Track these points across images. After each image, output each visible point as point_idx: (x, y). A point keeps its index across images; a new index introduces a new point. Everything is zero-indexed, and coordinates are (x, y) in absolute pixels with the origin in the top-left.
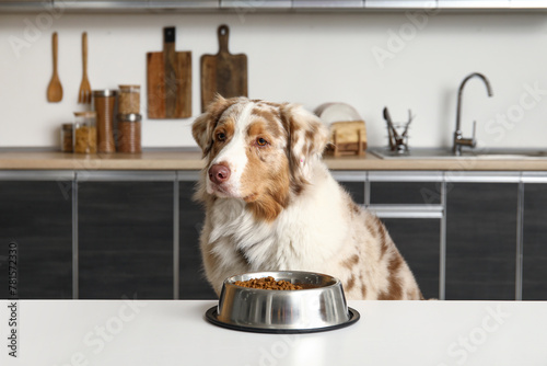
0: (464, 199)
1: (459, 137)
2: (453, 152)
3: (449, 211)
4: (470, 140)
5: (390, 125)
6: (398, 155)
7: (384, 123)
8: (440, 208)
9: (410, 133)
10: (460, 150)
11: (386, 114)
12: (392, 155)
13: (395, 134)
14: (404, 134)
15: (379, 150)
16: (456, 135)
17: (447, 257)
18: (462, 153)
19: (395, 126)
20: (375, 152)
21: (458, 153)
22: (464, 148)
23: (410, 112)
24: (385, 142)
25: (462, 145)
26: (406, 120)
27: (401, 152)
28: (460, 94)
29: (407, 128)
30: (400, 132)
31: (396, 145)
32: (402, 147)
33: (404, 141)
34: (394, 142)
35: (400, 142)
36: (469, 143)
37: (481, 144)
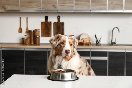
0: (113, 55)
1: (112, 42)
2: (111, 45)
3: (109, 58)
4: (115, 42)
5: (96, 38)
6: (98, 45)
7: (95, 38)
8: (107, 57)
9: (101, 40)
10: (112, 44)
11: (95, 36)
12: (97, 46)
13: (98, 41)
14: (99, 41)
15: (94, 44)
16: (112, 41)
17: (109, 68)
18: (113, 45)
19: (97, 39)
20: (93, 45)
21: (112, 45)
22: (113, 44)
23: (101, 36)
24: (95, 43)
25: (113, 43)
26: (100, 38)
27: (99, 45)
28: (112, 32)
29: (100, 39)
30: (99, 40)
31: (98, 43)
32: (99, 44)
33: (100, 42)
34: (97, 42)
35: (99, 42)
36: (115, 43)
37: (117, 43)
